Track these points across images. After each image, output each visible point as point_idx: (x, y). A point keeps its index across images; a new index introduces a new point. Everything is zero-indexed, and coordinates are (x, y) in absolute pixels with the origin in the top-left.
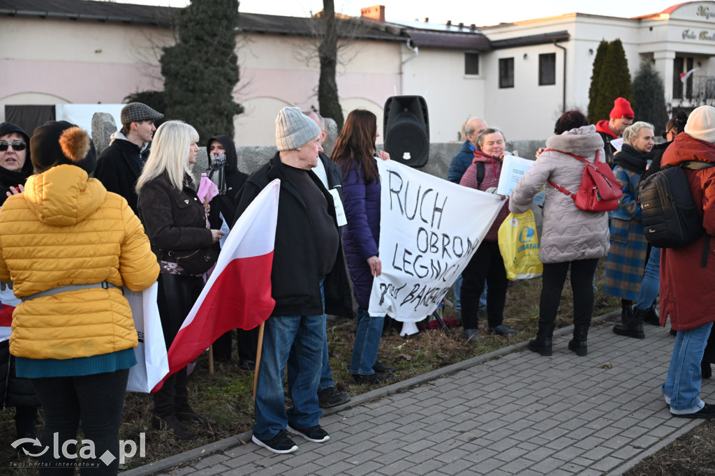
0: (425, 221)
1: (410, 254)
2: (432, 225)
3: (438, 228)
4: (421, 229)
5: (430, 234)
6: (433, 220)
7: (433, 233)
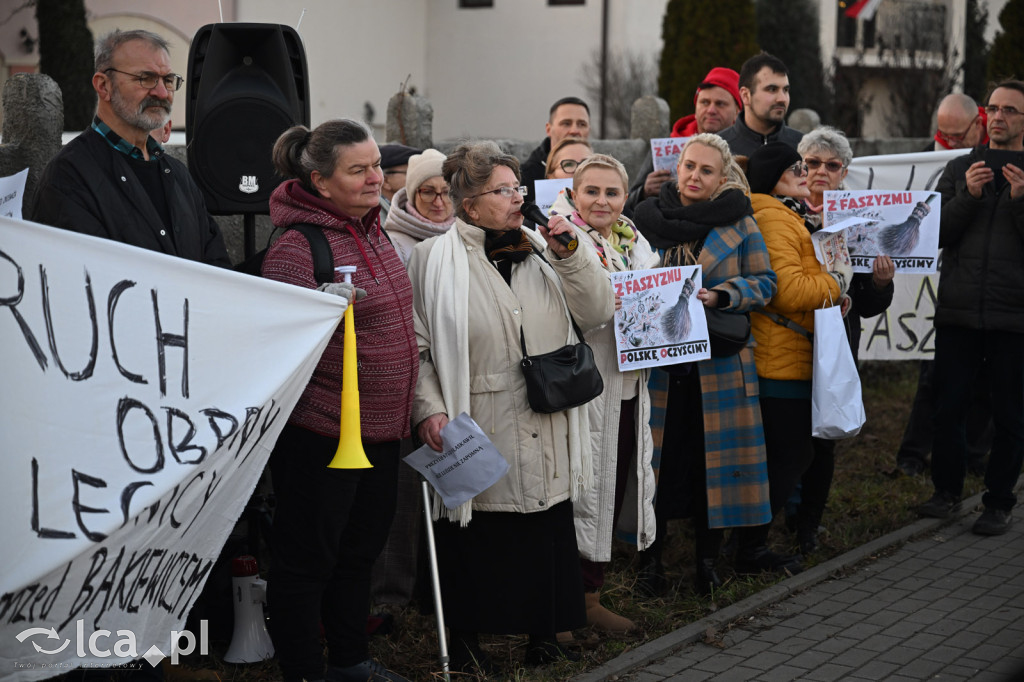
0: (138, 379)
1: (99, 483)
2: (163, 389)
3: (186, 394)
4: (126, 405)
5: (162, 417)
6: (162, 372)
7: (172, 412)
